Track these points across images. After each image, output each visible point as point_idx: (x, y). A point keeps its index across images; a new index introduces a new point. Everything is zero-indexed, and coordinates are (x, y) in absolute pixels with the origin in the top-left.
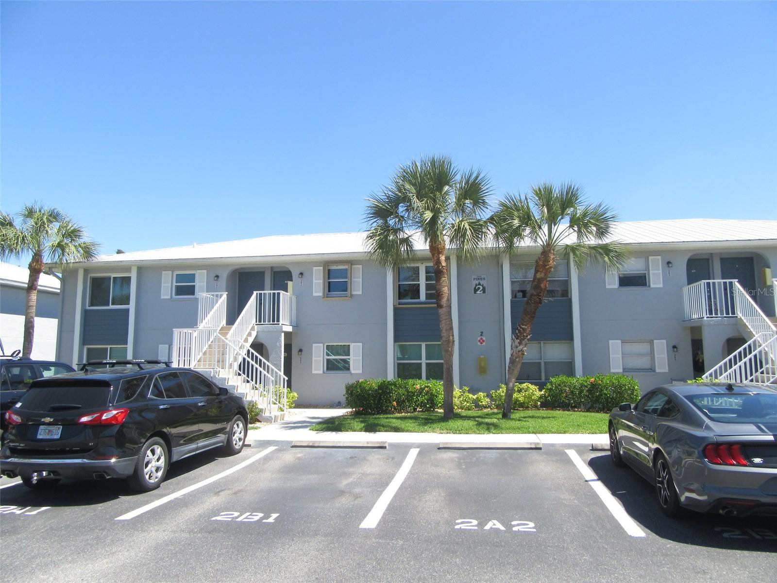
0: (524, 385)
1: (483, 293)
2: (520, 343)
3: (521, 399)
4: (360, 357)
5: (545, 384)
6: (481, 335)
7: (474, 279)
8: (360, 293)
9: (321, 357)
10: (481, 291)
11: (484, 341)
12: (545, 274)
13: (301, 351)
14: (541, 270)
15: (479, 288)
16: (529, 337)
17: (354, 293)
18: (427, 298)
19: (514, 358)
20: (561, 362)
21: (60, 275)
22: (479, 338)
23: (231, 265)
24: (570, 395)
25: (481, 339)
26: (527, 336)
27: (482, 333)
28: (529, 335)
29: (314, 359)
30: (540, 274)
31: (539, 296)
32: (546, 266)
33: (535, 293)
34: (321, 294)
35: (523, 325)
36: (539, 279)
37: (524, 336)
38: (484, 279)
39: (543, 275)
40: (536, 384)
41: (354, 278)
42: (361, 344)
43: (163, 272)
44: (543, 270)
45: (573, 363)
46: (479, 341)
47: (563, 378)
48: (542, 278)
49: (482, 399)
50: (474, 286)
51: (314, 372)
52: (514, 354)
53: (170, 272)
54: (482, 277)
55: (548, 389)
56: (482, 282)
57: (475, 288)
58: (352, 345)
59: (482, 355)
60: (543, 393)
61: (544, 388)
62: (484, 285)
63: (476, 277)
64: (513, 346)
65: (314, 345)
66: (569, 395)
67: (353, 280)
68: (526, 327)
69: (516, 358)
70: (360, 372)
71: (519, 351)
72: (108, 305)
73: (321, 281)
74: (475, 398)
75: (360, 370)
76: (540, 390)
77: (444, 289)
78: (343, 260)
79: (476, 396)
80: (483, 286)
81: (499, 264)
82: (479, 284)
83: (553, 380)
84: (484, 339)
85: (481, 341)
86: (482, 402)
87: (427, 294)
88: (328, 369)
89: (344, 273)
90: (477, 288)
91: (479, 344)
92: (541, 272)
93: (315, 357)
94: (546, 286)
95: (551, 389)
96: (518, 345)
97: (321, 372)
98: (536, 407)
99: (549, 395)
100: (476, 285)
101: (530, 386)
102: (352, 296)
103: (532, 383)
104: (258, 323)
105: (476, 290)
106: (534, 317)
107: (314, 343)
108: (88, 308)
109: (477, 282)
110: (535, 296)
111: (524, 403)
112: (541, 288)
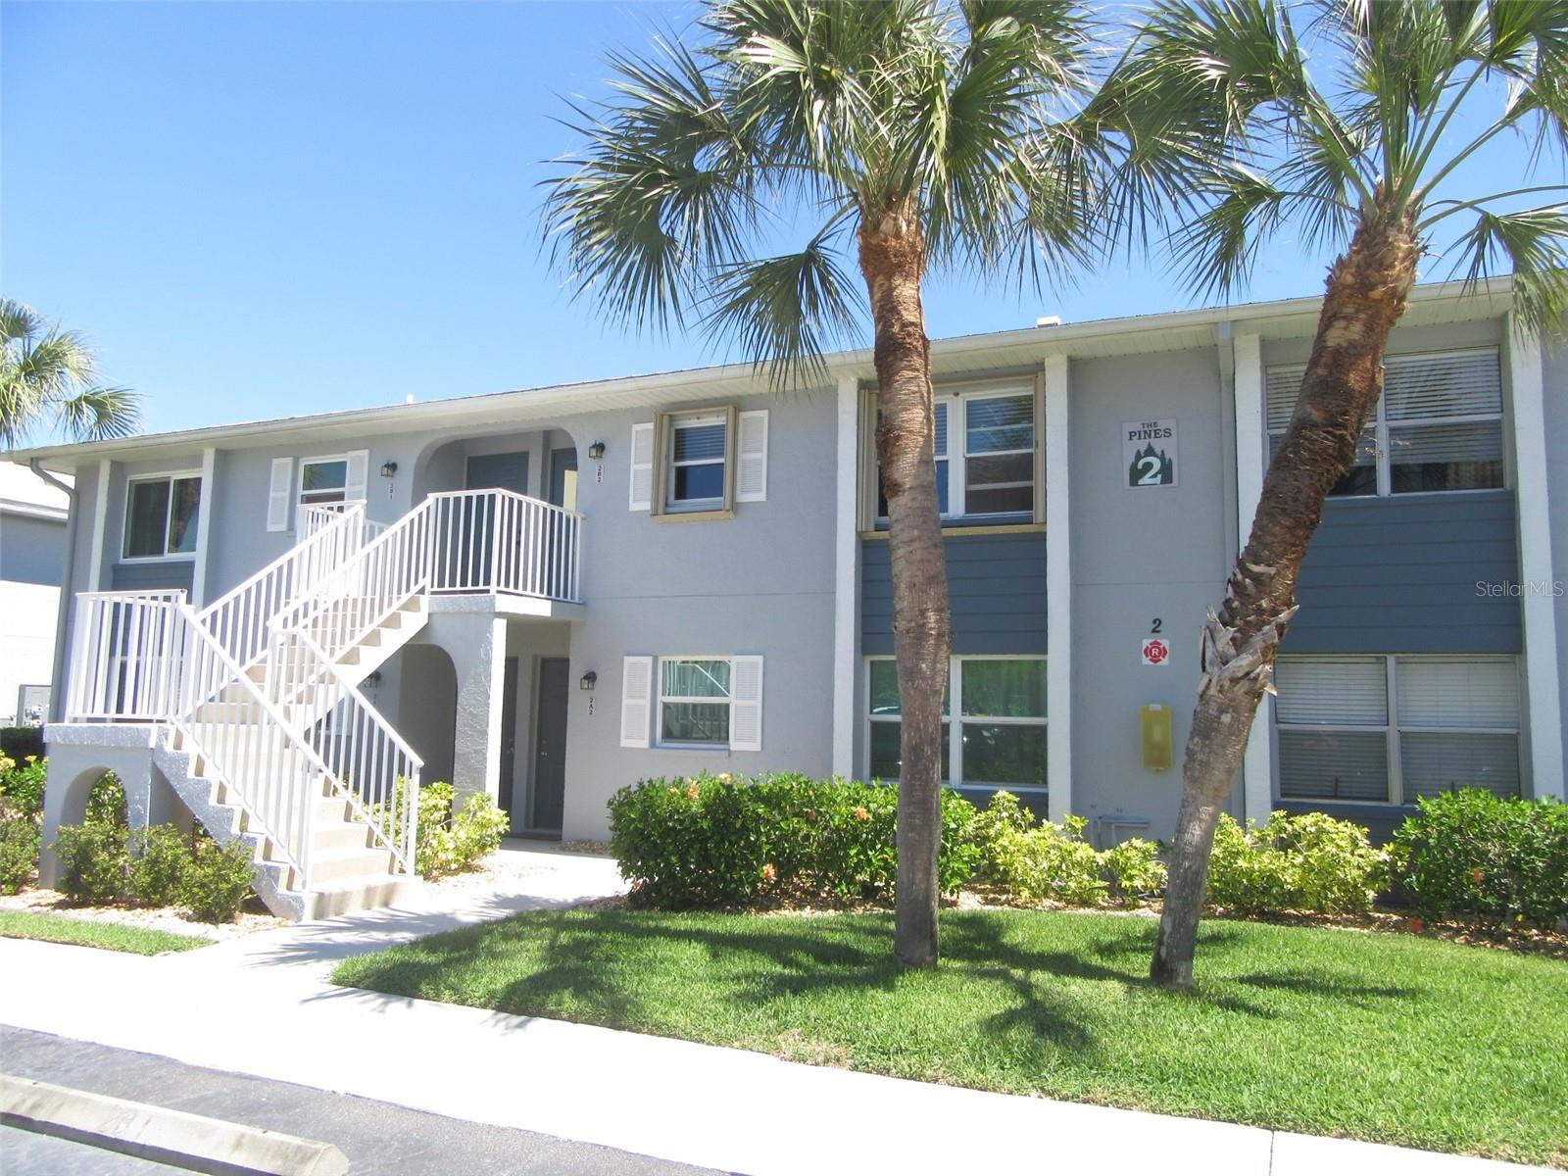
0: (1307, 821)
1: (1163, 482)
2: (1240, 644)
3: (1290, 878)
4: (753, 698)
5: (1395, 819)
6: (1154, 631)
7: (1131, 435)
8: (760, 496)
9: (643, 697)
10: (1155, 476)
11: (1163, 652)
12: (1369, 328)
13: (591, 677)
14: (1349, 310)
15: (1148, 466)
16: (1283, 616)
17: (743, 498)
18: (969, 508)
19: (1213, 710)
20: (1471, 736)
21: (70, 481)
22: (1146, 643)
23: (425, 433)
24: (1505, 876)
25: (1156, 644)
26: (1275, 613)
27: (1158, 622)
28: (1289, 605)
29: (626, 702)
30: (1346, 328)
31: (1337, 425)
32: (1373, 287)
33: (1316, 415)
34: (647, 506)
35: (1256, 563)
36: (1338, 352)
37: (1260, 611)
38: (1168, 433)
39: (1356, 331)
40: (1357, 817)
41: (745, 452)
42: (759, 659)
43: (275, 461)
44: (1357, 311)
45: (1521, 738)
46: (1147, 652)
47: (1476, 802)
48: (1352, 344)
49: (1133, 867)
50: (1132, 459)
51: (625, 743)
52: (1213, 691)
53: (289, 461)
54: (1162, 425)
55: (1407, 842)
56: (1158, 445)
57: (1134, 466)
58: (735, 661)
59: (1154, 702)
60: (1383, 856)
61: (1391, 839)
62: (1167, 456)
63: (1137, 427)
64: (1209, 655)
65: (628, 660)
66: (1498, 876)
67: (742, 456)
68: (1272, 571)
69: (1222, 711)
70: (756, 747)
71: (1235, 681)
72: (160, 552)
73: (650, 466)
74: (1101, 862)
75: (755, 741)
76: (1376, 843)
77: (905, 416)
78: (716, 399)
79: (1108, 854)
80: (1162, 458)
81: (1223, 378)
82: (1150, 452)
83: (1429, 807)
84: (1165, 643)
85: (1155, 651)
86: (1131, 878)
87: (969, 495)
88: (668, 735)
89: (714, 440)
90: (1140, 466)
91: (1146, 661)
92: (1349, 319)
93: (631, 697)
94: (1373, 379)
95: (1419, 845)
96: (1232, 651)
97: (645, 743)
98: (1354, 910)
99: (1411, 867)
100: (1139, 457)
101: (1329, 823)
102: (735, 507)
103: (1339, 815)
104: (436, 589)
105: (1136, 474)
106: (1314, 524)
107: (628, 655)
108: (122, 561)
109: (1142, 446)
110: (1314, 426)
111: (1300, 891)
112: (1350, 392)
